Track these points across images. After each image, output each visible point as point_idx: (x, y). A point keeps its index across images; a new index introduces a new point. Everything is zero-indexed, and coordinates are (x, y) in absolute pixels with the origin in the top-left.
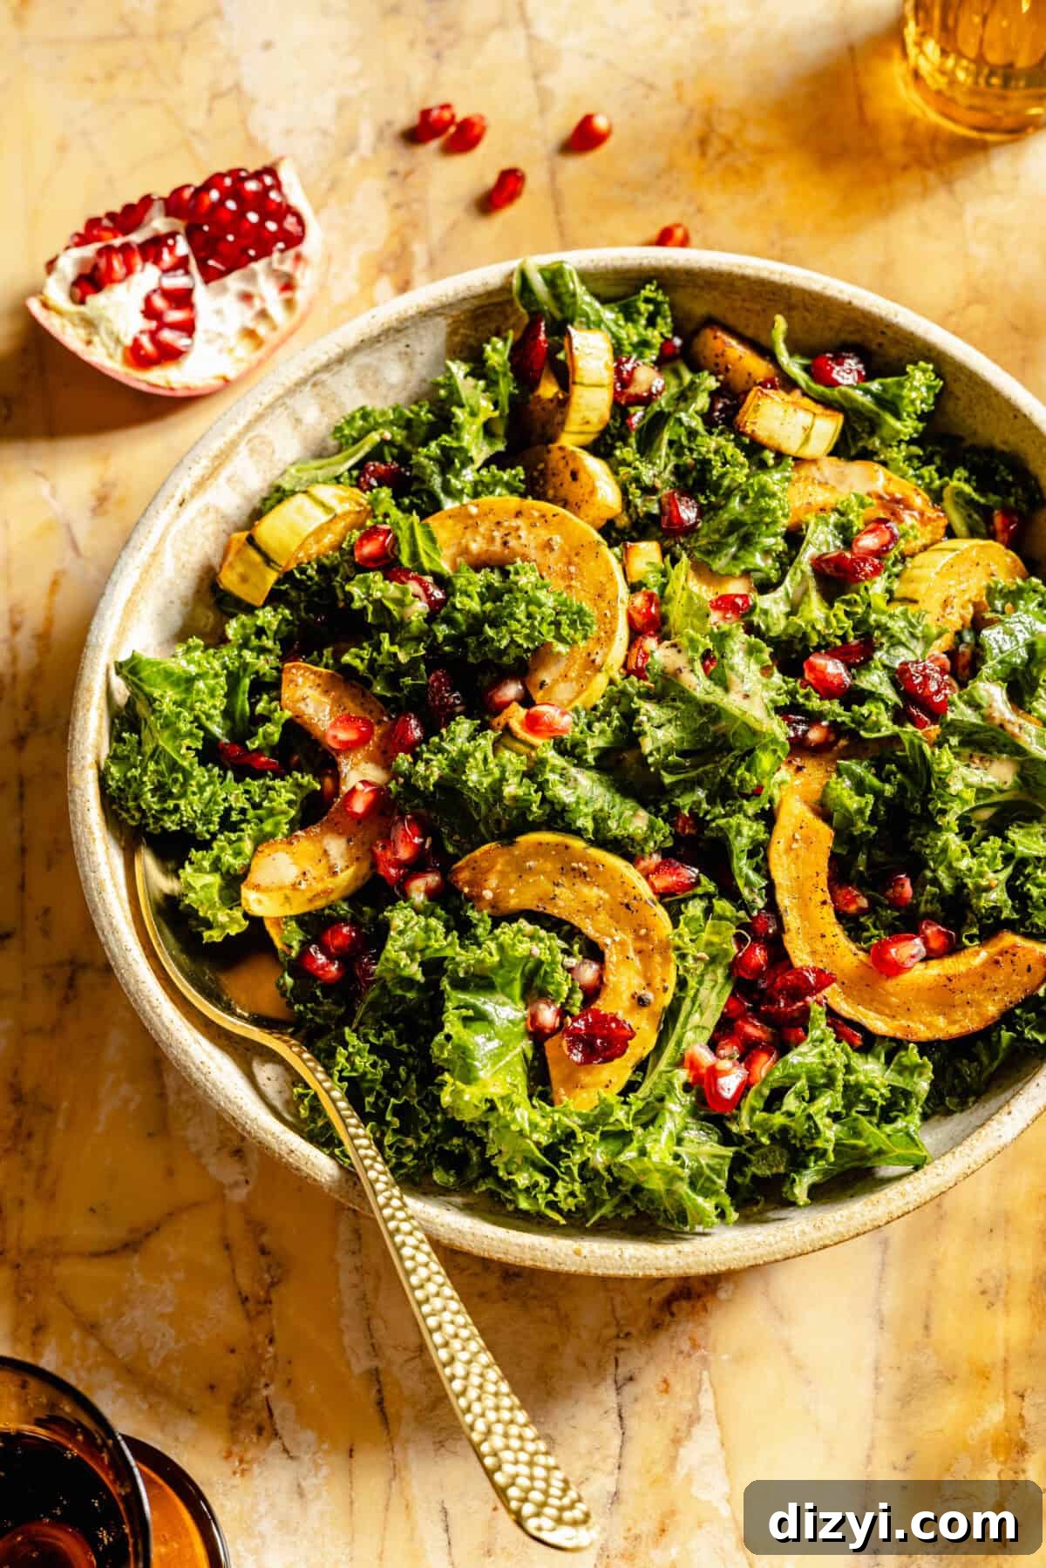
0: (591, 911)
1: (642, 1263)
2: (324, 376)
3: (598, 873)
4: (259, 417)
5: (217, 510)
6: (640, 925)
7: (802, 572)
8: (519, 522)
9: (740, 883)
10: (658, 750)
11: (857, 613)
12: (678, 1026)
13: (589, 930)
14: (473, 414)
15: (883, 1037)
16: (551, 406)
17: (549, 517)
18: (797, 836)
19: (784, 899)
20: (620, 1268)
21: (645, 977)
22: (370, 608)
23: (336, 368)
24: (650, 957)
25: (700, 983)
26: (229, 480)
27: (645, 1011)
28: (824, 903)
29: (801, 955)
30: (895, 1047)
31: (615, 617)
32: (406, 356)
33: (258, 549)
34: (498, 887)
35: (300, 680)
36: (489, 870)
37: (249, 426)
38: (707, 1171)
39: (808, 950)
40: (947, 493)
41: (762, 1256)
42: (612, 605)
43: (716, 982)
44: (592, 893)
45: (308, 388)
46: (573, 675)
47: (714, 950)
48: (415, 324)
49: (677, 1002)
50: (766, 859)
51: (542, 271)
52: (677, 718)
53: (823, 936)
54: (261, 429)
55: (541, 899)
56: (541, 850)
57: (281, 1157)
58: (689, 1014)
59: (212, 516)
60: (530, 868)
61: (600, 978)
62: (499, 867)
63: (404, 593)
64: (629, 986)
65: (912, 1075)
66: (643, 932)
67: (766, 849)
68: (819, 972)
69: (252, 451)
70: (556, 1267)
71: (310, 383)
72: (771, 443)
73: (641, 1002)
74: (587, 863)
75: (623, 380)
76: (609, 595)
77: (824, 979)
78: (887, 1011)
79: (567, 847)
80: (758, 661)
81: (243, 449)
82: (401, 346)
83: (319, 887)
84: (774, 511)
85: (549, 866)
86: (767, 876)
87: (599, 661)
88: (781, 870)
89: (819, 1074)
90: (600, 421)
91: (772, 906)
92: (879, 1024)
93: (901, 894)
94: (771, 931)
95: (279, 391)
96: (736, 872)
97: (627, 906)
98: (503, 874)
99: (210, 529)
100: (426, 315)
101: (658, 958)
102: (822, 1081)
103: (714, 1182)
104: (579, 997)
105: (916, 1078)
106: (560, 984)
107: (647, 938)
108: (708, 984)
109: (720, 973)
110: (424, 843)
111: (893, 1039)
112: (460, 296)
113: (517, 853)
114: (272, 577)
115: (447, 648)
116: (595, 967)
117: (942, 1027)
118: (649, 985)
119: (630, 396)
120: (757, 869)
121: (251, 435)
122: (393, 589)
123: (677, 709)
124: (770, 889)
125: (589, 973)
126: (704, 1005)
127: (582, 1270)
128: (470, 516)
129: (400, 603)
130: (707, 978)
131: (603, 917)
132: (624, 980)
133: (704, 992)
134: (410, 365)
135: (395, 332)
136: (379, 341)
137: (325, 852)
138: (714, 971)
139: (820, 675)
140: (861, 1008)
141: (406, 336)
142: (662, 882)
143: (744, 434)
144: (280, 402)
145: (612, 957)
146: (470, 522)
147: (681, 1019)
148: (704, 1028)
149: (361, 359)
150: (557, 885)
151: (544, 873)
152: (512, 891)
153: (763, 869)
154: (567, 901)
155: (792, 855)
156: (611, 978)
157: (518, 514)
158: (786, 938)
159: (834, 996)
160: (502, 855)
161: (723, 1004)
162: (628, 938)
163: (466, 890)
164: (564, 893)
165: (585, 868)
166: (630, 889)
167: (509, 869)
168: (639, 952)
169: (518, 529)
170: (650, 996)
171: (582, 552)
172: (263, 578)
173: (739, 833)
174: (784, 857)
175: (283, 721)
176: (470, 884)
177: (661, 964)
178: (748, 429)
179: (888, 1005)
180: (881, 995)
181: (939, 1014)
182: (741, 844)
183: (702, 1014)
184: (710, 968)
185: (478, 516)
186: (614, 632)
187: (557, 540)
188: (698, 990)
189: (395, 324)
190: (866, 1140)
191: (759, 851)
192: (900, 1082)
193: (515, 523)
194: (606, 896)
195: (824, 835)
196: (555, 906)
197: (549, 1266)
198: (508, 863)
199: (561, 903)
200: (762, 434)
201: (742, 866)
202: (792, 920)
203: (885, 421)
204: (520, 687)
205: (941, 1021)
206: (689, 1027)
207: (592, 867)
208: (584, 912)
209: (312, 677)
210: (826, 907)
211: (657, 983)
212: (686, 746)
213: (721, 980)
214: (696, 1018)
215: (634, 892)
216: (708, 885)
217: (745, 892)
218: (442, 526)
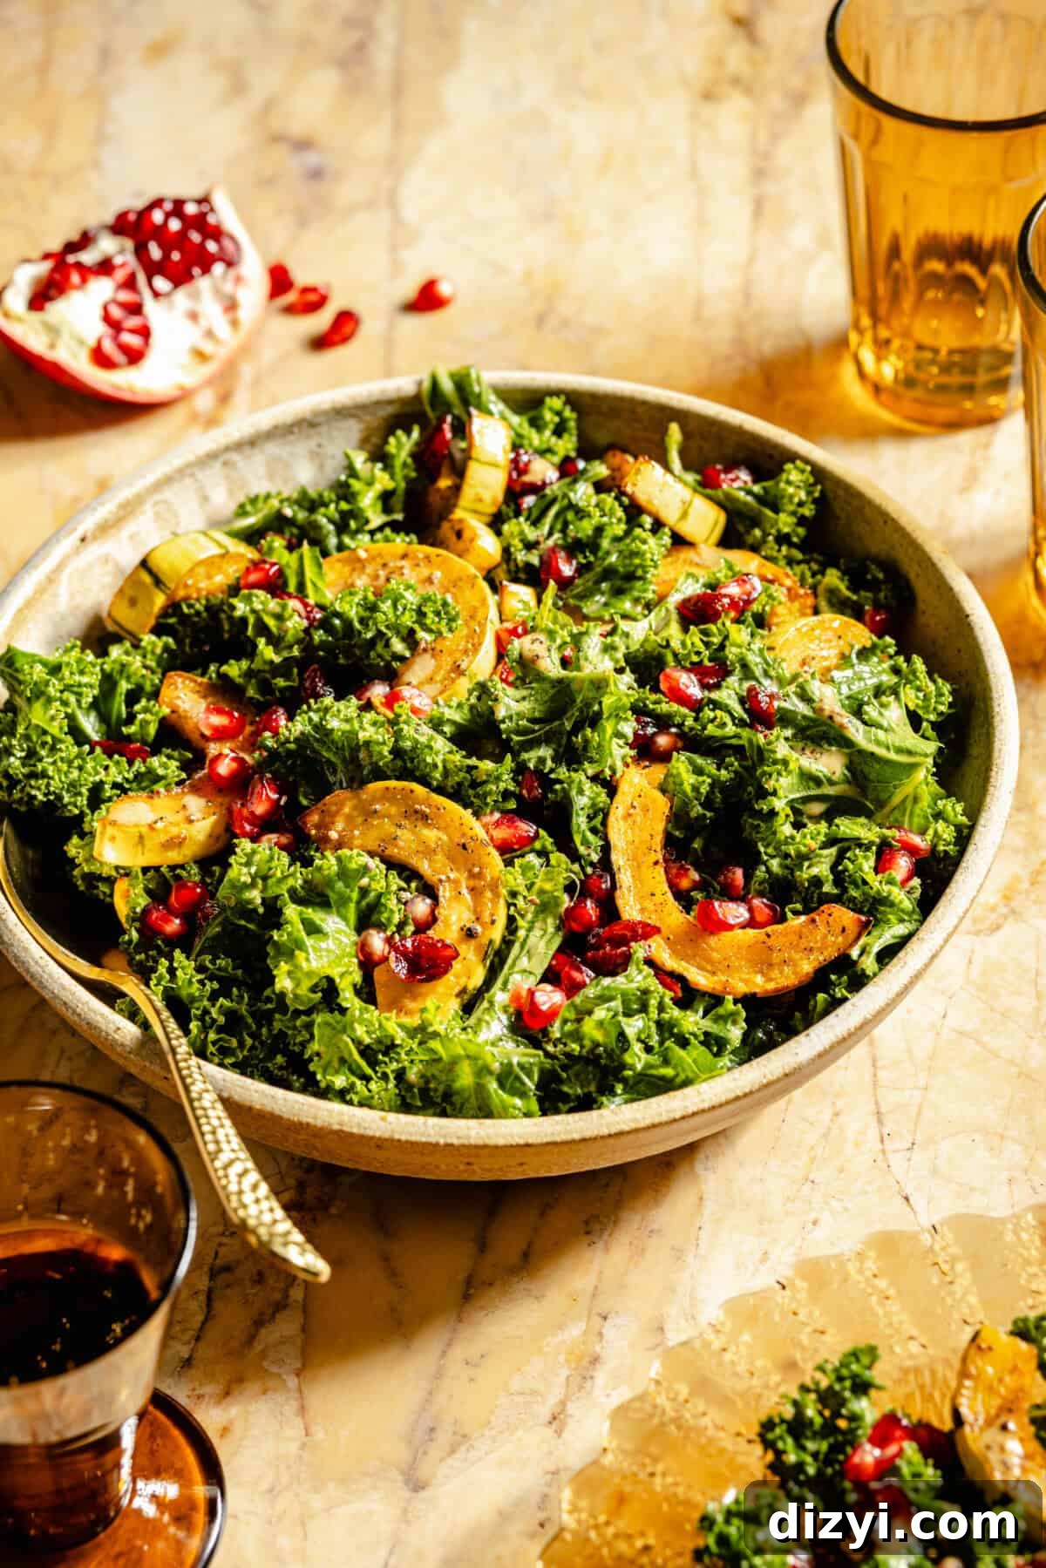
0: (429, 852)
1: (443, 1132)
2: (235, 457)
3: (439, 816)
4: (168, 480)
5: (117, 565)
6: (474, 865)
7: (667, 610)
8: (403, 563)
9: (577, 839)
10: (511, 718)
11: (713, 644)
12: (506, 967)
13: (425, 867)
14: (370, 484)
15: (704, 994)
16: (448, 493)
17: (433, 558)
18: (635, 804)
19: (617, 859)
20: (422, 1135)
21: (475, 911)
22: (251, 620)
23: (248, 451)
24: (481, 893)
25: (530, 930)
26: (132, 537)
27: (473, 943)
28: (656, 863)
29: (630, 909)
30: (715, 1000)
31: (483, 632)
32: (316, 456)
33: (150, 572)
34: (344, 830)
35: (180, 686)
36: (337, 813)
37: (158, 486)
38: (517, 1069)
39: (638, 907)
40: (821, 589)
41: (559, 1134)
42: (482, 625)
43: (545, 931)
44: (431, 835)
45: (217, 465)
46: (438, 678)
47: (545, 898)
48: (328, 422)
49: (507, 943)
50: (604, 823)
51: (452, 376)
52: (531, 695)
53: (653, 895)
54: (167, 494)
55: (383, 841)
56: (387, 795)
57: (108, 1034)
58: (517, 958)
59: (110, 567)
60: (376, 811)
61: (433, 912)
62: (347, 810)
63: (284, 607)
64: (459, 919)
65: (726, 1022)
66: (476, 870)
67: (606, 816)
68: (645, 925)
69: (158, 515)
70: (362, 1131)
71: (221, 459)
72: (650, 507)
73: (470, 934)
74: (429, 806)
75: (518, 467)
76: (480, 616)
77: (648, 931)
78: (709, 968)
79: (412, 791)
80: (612, 659)
81: (148, 509)
82: (312, 444)
83: (174, 831)
84: (644, 554)
85: (393, 810)
86: (605, 838)
87: (463, 666)
88: (618, 832)
89: (633, 998)
90: (494, 502)
91: (605, 864)
92: (699, 978)
93: (733, 880)
94: (604, 886)
95: (191, 457)
96: (575, 828)
97: (464, 847)
98: (349, 818)
99: (108, 580)
100: (341, 413)
101: (489, 894)
102: (635, 1007)
103: (523, 1084)
104: (410, 929)
105: (729, 1026)
106: (392, 911)
107: (479, 876)
108: (537, 932)
109: (551, 923)
110: (280, 799)
111: (712, 996)
112: (374, 398)
113: (364, 797)
114: (160, 600)
115: (321, 653)
116: (428, 901)
117: (760, 984)
118: (478, 919)
119: (524, 484)
120: (594, 831)
121: (157, 497)
122: (273, 605)
123: (532, 688)
124: (606, 849)
125: (422, 907)
126: (533, 951)
127: (387, 1135)
128: (359, 560)
129: (279, 617)
130: (537, 925)
131: (440, 858)
132: (454, 917)
133: (532, 940)
134: (321, 467)
135: (306, 425)
136: (292, 433)
137: (184, 807)
138: (545, 921)
139: (674, 683)
140: (683, 963)
141: (319, 434)
142: (501, 834)
143: (624, 493)
144: (189, 471)
145: (445, 893)
146: (358, 565)
147: (510, 961)
148: (531, 973)
149: (272, 448)
150: (399, 826)
151: (389, 816)
152: (357, 833)
153: (601, 831)
154: (406, 843)
155: (630, 821)
156: (442, 912)
157: (404, 556)
158: (618, 893)
159: (658, 949)
160: (350, 799)
161: (551, 953)
162: (462, 877)
163: (313, 832)
164: (405, 836)
165: (427, 810)
166: (466, 830)
167: (355, 813)
168: (472, 890)
169: (402, 568)
170: (479, 929)
171: (460, 584)
172: (152, 603)
173: (581, 792)
174: (621, 823)
175: (161, 715)
176: (317, 827)
177: (491, 901)
178: (629, 489)
179: (709, 960)
180: (704, 949)
181: (757, 972)
182: (581, 802)
183: (530, 958)
184: (541, 916)
185: (366, 560)
186: (480, 644)
187: (438, 574)
188: (527, 936)
189: (308, 415)
190: (675, 1068)
191: (600, 817)
192: (714, 1029)
193: (401, 563)
194: (445, 838)
195: (662, 805)
196: (396, 846)
197: (355, 1130)
198: (355, 808)
199: (401, 843)
200: (642, 498)
201: (580, 821)
202: (625, 878)
203: (766, 515)
204: (388, 689)
205: (759, 979)
206: (516, 969)
207: (435, 810)
208: (423, 853)
209: (192, 685)
210: (658, 867)
211: (486, 918)
212: (537, 714)
213: (551, 930)
214: (524, 962)
215: (471, 833)
216: (546, 840)
217: (582, 850)
218: (332, 568)
